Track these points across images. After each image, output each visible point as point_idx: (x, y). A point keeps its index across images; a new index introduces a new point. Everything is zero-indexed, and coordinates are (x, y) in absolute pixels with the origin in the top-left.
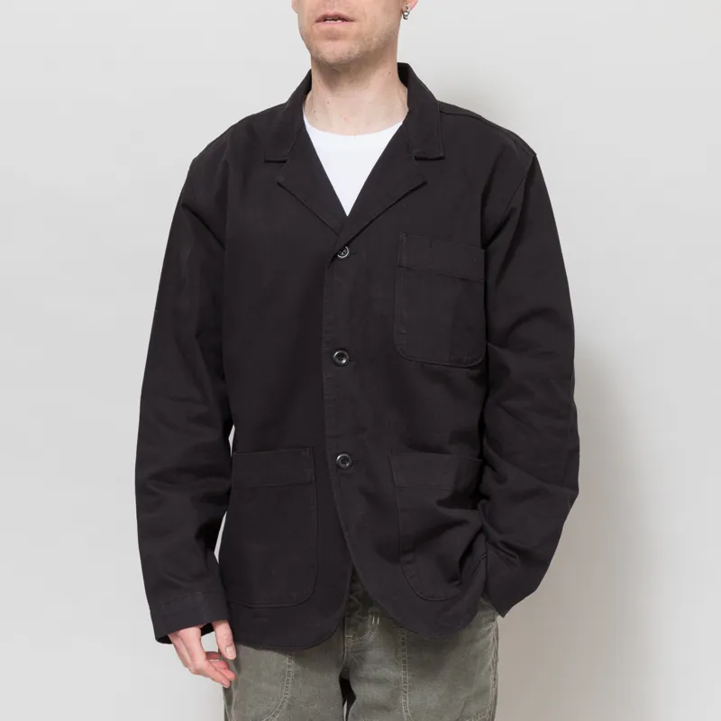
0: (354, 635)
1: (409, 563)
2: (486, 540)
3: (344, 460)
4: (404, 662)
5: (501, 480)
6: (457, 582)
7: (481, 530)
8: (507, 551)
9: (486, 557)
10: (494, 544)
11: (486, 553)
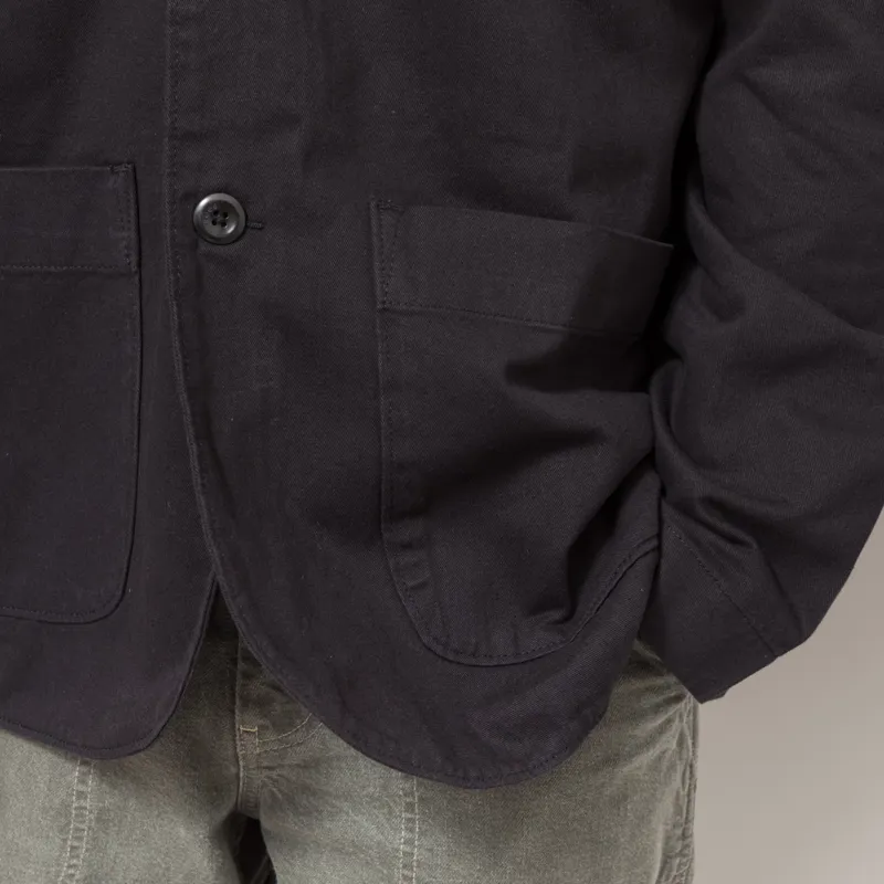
0: (262, 727)
1: (407, 546)
2: (663, 492)
3: (220, 213)
4: (410, 807)
5: (726, 309)
6: (556, 615)
7: (649, 460)
8: (726, 527)
9: (659, 548)
10: (685, 509)
11: (659, 536)
